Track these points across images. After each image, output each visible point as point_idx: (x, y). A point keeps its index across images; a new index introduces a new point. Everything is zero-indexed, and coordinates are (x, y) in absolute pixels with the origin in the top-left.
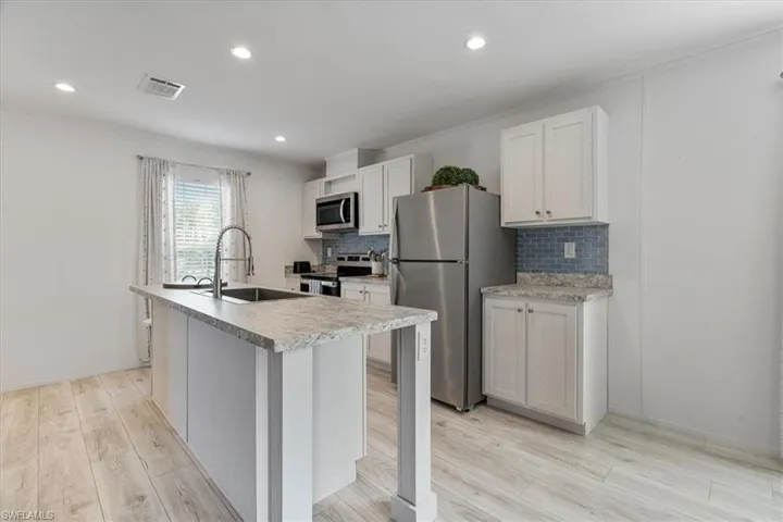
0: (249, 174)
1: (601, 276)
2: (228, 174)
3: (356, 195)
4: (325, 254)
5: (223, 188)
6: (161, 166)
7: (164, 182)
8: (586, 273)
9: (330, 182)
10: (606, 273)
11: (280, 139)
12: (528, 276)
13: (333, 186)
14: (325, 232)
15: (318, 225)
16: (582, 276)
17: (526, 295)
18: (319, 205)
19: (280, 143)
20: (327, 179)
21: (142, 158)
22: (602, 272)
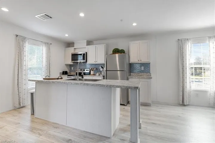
0: (51, 44)
1: (149, 74)
2: (45, 43)
3: (86, 53)
4: (71, 69)
5: (43, 48)
6: (24, 39)
7: (25, 44)
8: (146, 73)
9: (75, 49)
10: (150, 73)
11: (67, 35)
12: (133, 74)
13: (76, 50)
14: (73, 62)
15: (72, 60)
16: (145, 74)
17: (139, 78)
18: (72, 55)
19: (66, 36)
20: (75, 47)
21: (17, 36)
22: (149, 73)
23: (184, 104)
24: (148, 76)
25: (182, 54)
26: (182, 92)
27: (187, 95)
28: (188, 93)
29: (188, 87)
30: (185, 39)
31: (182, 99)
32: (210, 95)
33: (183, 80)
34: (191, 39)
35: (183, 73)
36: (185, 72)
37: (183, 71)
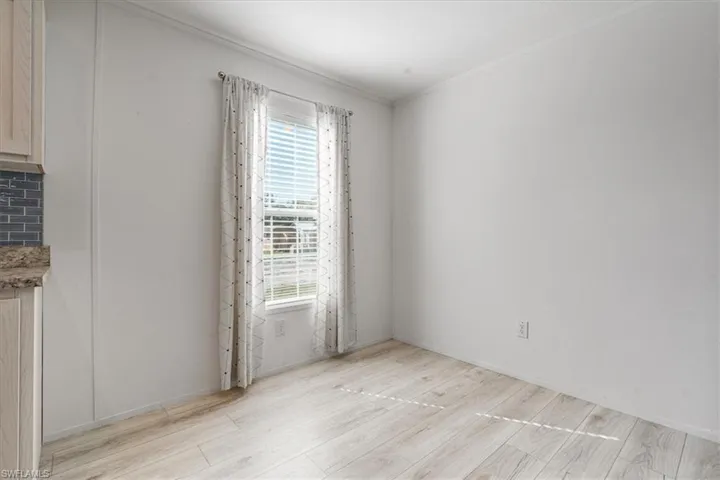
10: (41, 244)
22: (34, 244)
23: (240, 385)
24: (22, 265)
25: (237, 148)
26: (232, 330)
27: (251, 340)
28: (254, 329)
29: (255, 302)
30: (249, 83)
31: (229, 363)
32: (316, 317)
33: (238, 272)
34: (269, 90)
35: (236, 240)
36: (246, 236)
37: (238, 229)
